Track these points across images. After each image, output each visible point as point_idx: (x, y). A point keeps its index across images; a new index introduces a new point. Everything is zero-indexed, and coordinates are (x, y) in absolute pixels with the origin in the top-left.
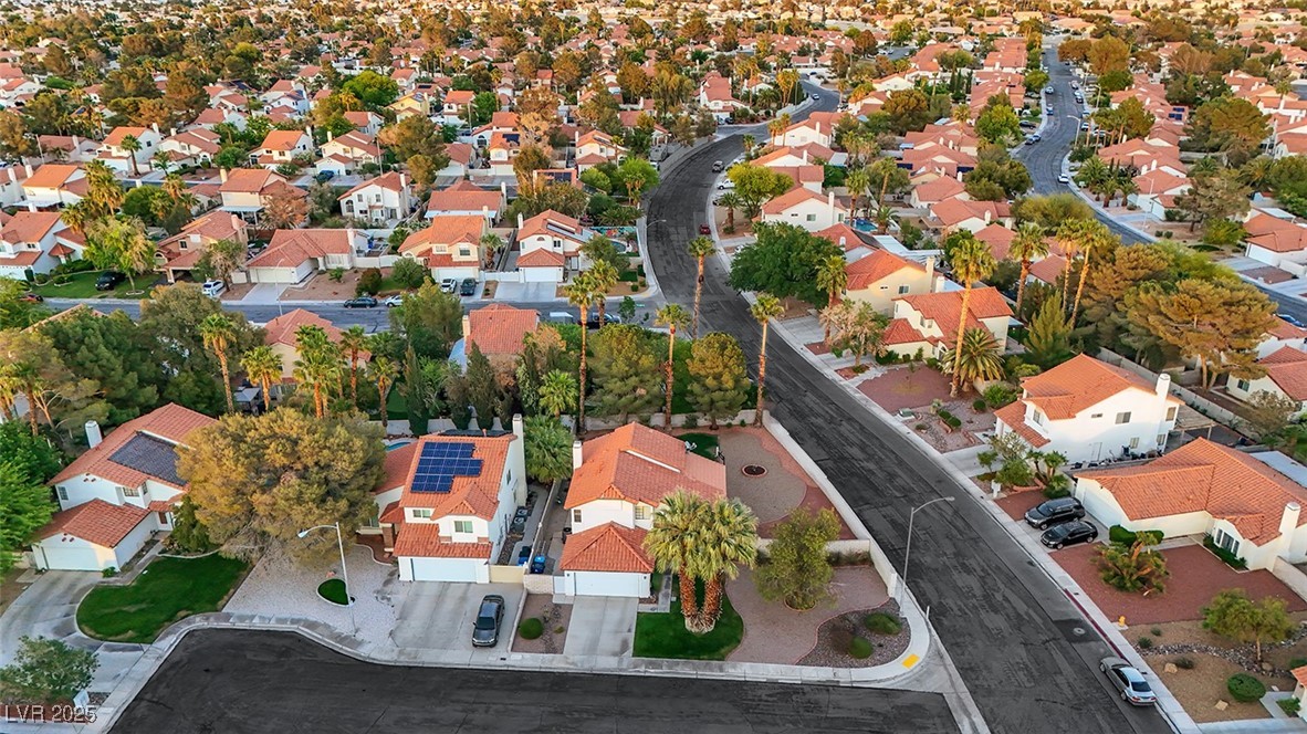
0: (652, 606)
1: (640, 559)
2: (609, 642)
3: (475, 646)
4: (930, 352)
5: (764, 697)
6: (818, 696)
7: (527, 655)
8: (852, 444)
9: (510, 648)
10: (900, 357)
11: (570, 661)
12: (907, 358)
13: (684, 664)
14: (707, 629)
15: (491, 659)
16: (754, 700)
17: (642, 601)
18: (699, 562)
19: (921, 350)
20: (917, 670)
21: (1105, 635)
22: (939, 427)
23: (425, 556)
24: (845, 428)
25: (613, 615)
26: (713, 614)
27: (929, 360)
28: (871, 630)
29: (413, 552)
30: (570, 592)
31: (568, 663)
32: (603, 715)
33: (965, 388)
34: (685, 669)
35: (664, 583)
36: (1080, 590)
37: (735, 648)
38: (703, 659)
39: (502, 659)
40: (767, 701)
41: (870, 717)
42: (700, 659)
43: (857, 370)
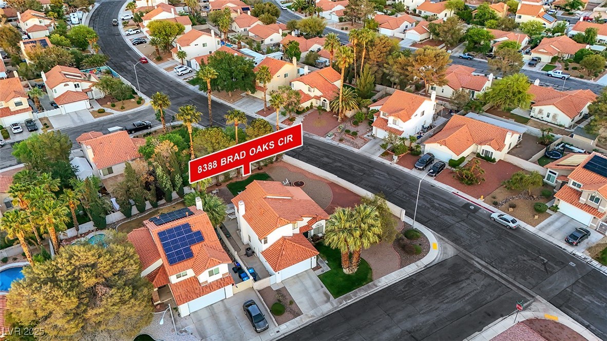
0: (321, 270)
1: (310, 250)
2: (318, 297)
3: (259, 332)
4: (316, 103)
5: (403, 290)
7: (288, 323)
9: (276, 324)
10: (305, 109)
11: (310, 316)
12: (307, 108)
13: (359, 290)
15: (272, 335)
16: (400, 293)
17: (314, 269)
19: (312, 103)
20: (440, 249)
21: (480, 206)
22: (348, 137)
25: (308, 283)
27: (317, 107)
28: (411, 239)
29: (187, 300)
30: (279, 281)
31: (309, 317)
34: (361, 294)
36: (457, 191)
37: (372, 272)
38: (365, 285)
39: (277, 332)
40: (406, 291)
41: (446, 278)
42: (363, 285)
43: (292, 120)
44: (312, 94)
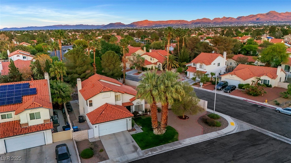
0: (134, 131)
1: (126, 112)
2: (127, 148)
5: (205, 147)
6: (221, 141)
11: (115, 161)
13: (165, 146)
14: (164, 131)
17: (129, 131)
19: (152, 67)
20: (237, 126)
21: (266, 106)
23: (14, 136)
25: (122, 139)
29: (6, 136)
30: (96, 135)
36: (247, 99)
37: (178, 135)
38: (171, 142)
40: (207, 148)
41: (245, 142)
42: (169, 143)
43: (139, 73)
44: (152, 62)
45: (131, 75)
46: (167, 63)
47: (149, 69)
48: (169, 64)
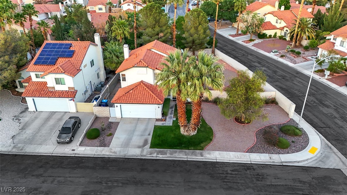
0: (162, 122)
1: (156, 97)
2: (137, 140)
3: (58, 143)
4: (279, 33)
5: (229, 172)
6: (263, 171)
7: (88, 148)
8: (254, 62)
9: (78, 144)
10: (268, 36)
11: (113, 151)
12: (270, 36)
13: (179, 152)
14: (193, 133)
15: (66, 150)
16: (223, 174)
17: (157, 120)
18: (189, 89)
19: (276, 33)
20: (318, 156)
23: (39, 97)
24: (250, 57)
25: (141, 127)
26: (196, 125)
27: (279, 37)
28: (286, 134)
29: (33, 95)
30: (118, 116)
31: (111, 152)
32: (127, 184)
33: (297, 44)
34: (180, 155)
35: (170, 112)
37: (209, 143)
38: (191, 149)
39: (73, 150)
40: (231, 174)
41: (300, 185)
42: (189, 149)
43: (251, 40)
44: (278, 26)
45: (240, 42)
46: (295, 30)
47: (269, 36)
48: (298, 32)
